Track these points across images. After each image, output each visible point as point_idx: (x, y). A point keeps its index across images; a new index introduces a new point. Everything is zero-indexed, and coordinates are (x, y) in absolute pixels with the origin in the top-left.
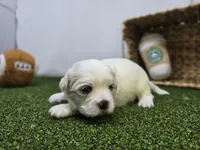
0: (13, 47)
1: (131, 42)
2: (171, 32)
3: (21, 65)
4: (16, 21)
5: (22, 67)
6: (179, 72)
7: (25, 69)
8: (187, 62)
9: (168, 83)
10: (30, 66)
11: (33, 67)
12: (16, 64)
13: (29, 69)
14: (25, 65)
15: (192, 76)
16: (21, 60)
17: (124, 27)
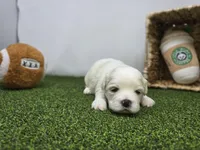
0: (14, 40)
1: (153, 40)
3: (28, 63)
4: (18, 10)
5: (29, 65)
7: (32, 68)
10: (38, 64)
11: (42, 66)
12: (23, 61)
13: (38, 68)
14: (34, 64)
16: (28, 57)
17: (148, 22)
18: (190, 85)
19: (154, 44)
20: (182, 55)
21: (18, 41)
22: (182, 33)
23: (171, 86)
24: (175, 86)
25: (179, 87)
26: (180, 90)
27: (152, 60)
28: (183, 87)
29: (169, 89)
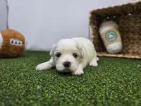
1: (94, 27)
2: (121, 21)
3: (14, 41)
4: (8, 8)
5: (15, 42)
6: (126, 48)
7: (17, 45)
8: (132, 41)
9: (120, 56)
10: (21, 42)
11: (23, 43)
12: (11, 40)
13: (21, 45)
14: (18, 42)
15: (135, 51)
16: (14, 37)
17: (90, 15)
18: (117, 54)
19: (94, 29)
20: (111, 36)
21: (8, 28)
22: (111, 22)
23: (105, 55)
24: (107, 55)
25: (109, 55)
26: (110, 57)
27: (94, 39)
28: (112, 55)
29: (103, 56)
